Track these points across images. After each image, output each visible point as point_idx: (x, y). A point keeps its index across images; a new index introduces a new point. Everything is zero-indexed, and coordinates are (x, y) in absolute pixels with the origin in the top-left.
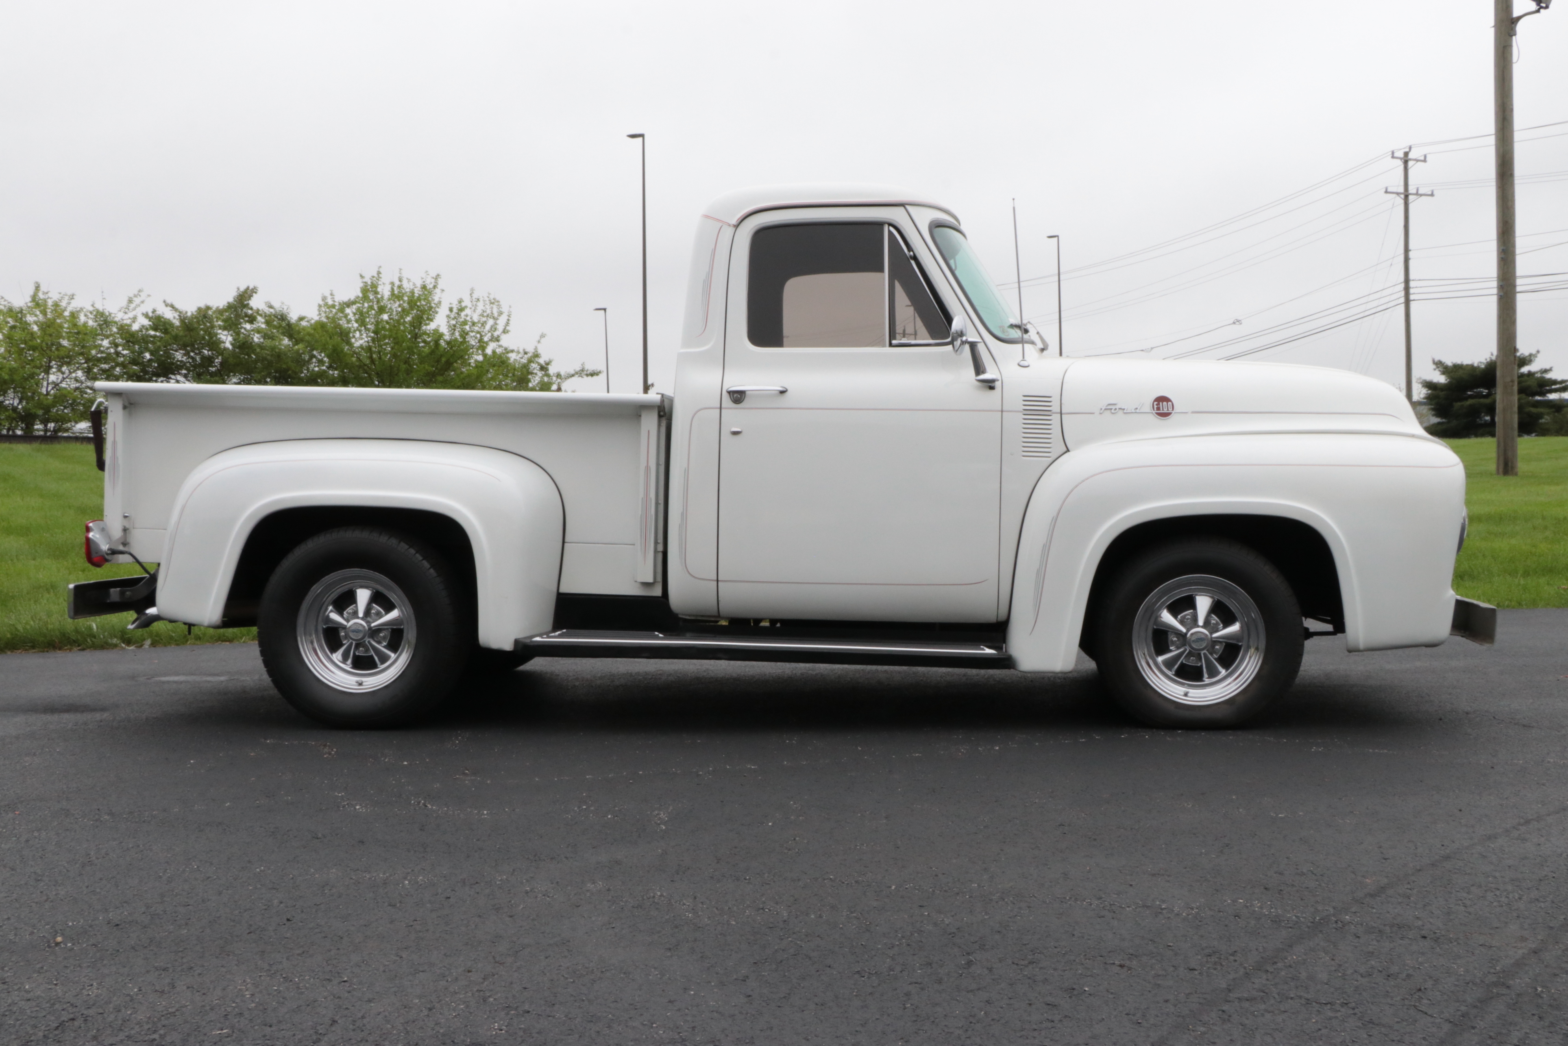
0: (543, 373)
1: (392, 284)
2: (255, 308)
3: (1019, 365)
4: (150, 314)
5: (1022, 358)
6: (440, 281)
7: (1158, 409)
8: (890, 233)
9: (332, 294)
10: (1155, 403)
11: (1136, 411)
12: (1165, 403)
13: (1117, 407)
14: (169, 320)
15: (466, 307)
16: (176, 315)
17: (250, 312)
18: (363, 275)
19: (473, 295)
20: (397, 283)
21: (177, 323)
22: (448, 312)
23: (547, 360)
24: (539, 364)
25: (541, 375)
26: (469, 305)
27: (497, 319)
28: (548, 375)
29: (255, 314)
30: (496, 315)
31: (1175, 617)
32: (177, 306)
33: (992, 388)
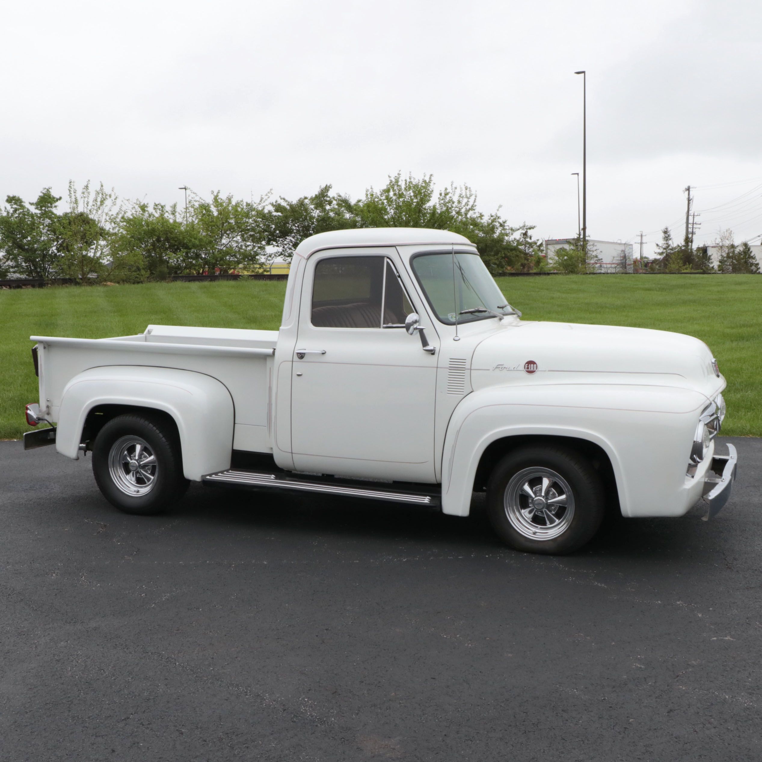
0: (502, 228)
1: (406, 180)
2: (331, 196)
3: (454, 340)
4: (274, 204)
5: (455, 335)
6: (432, 178)
7: (528, 368)
8: (388, 262)
9: (371, 188)
10: (526, 365)
11: (515, 369)
12: (532, 365)
13: (503, 367)
14: (284, 206)
15: (449, 192)
16: (288, 204)
17: (328, 199)
18: (390, 176)
19: (453, 185)
20: (408, 180)
21: (288, 207)
22: (439, 196)
23: (504, 220)
24: (499, 223)
25: (500, 229)
26: (451, 192)
27: (469, 198)
28: (504, 229)
29: (332, 200)
30: (468, 196)
31: (532, 489)
32: (286, 199)
33: (433, 354)
